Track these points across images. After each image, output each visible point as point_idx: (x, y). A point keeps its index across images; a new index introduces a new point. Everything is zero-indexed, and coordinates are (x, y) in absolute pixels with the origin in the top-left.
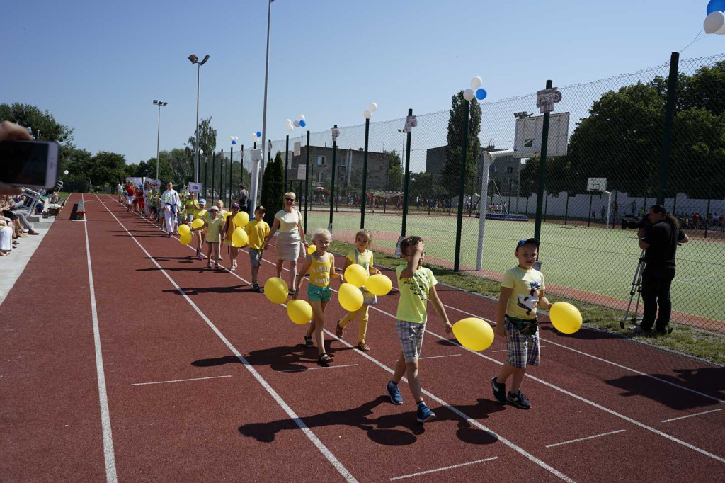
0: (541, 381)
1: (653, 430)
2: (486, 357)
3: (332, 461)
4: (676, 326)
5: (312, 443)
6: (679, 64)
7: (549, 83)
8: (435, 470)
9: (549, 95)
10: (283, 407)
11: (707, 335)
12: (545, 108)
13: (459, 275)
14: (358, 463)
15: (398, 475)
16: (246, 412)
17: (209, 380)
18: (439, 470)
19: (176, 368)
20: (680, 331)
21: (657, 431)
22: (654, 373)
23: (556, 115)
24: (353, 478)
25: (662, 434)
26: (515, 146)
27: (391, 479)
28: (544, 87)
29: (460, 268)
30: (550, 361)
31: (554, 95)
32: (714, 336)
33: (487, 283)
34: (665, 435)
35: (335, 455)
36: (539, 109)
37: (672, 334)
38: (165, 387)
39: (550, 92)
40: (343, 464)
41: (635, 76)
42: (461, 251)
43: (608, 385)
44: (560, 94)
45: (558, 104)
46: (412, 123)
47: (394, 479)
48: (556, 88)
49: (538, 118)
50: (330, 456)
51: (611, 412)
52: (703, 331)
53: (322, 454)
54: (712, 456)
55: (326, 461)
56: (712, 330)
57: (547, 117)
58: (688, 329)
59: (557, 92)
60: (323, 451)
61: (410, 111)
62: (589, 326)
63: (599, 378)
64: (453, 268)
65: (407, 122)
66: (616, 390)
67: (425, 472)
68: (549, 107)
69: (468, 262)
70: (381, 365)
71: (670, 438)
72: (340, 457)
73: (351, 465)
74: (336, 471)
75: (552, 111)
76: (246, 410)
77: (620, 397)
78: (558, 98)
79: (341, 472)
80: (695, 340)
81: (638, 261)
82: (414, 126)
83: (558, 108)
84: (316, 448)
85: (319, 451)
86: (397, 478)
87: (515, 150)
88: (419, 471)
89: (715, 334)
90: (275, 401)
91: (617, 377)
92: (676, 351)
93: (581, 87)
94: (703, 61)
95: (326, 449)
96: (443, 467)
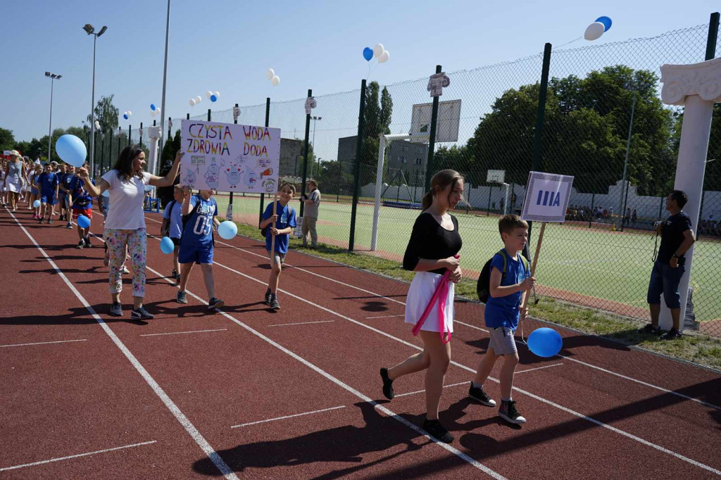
0: (405, 343)
2: (358, 323)
3: (175, 413)
4: (543, 298)
5: (158, 398)
6: (552, 54)
7: (439, 68)
8: (279, 418)
9: (439, 80)
11: (569, 306)
12: (435, 92)
13: (352, 254)
14: (202, 414)
15: (241, 423)
16: (93, 372)
17: (60, 343)
20: (546, 303)
23: (443, 103)
24: (193, 427)
26: (412, 129)
27: (232, 427)
28: (434, 72)
29: (355, 248)
31: (442, 79)
33: (378, 261)
35: (180, 408)
36: (429, 93)
37: (537, 305)
38: (8, 351)
39: (439, 76)
40: (186, 415)
42: (356, 231)
43: (467, 346)
44: (448, 80)
45: (447, 88)
46: (311, 104)
47: (235, 427)
48: (444, 73)
49: (428, 104)
50: (174, 408)
51: (464, 367)
52: (566, 303)
53: (165, 407)
54: (544, 400)
55: (168, 413)
56: (574, 302)
57: (436, 99)
58: (554, 301)
59: (445, 77)
60: (167, 405)
61: (310, 92)
62: (465, 298)
63: (461, 340)
64: (348, 248)
65: (307, 103)
66: (474, 349)
67: (268, 420)
68: (438, 91)
69: (362, 242)
70: (251, 329)
72: (183, 410)
73: (194, 416)
74: (178, 422)
75: (441, 95)
76: (95, 369)
77: (476, 355)
78: (446, 82)
79: (182, 422)
80: (557, 309)
82: (313, 107)
83: (446, 95)
84: (161, 402)
86: (239, 426)
87: (410, 134)
88: (264, 419)
89: (576, 305)
90: (129, 362)
91: (478, 339)
92: (537, 318)
93: (468, 73)
94: (572, 53)
95: (171, 402)
96: (288, 415)
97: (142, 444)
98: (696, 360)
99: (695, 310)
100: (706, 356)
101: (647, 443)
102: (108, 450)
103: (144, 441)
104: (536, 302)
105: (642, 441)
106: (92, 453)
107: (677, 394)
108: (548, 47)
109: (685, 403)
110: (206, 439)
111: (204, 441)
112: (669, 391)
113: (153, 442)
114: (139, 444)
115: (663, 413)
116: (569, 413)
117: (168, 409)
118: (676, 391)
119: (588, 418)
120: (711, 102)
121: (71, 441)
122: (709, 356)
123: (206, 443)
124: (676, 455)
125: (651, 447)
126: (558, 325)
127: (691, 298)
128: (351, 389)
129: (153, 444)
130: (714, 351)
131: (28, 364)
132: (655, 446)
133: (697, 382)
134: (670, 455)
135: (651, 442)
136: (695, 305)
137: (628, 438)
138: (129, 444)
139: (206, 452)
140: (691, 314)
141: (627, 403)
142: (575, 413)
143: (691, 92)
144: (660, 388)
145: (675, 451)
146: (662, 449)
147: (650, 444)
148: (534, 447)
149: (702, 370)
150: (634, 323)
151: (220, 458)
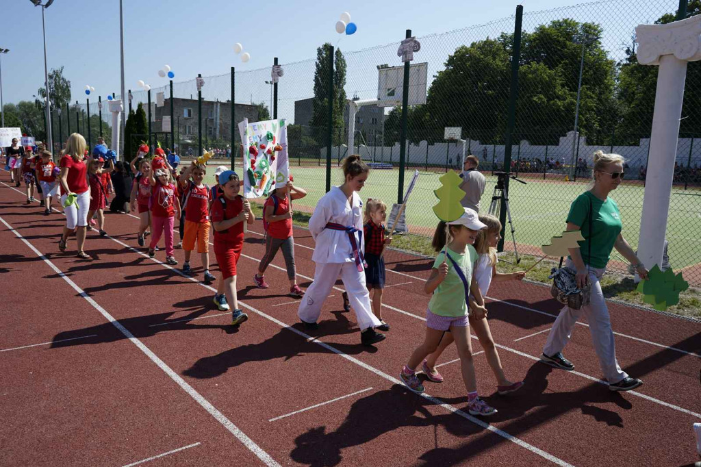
0: (409, 314)
1: (507, 349)
3: (209, 410)
4: (523, 257)
5: (187, 395)
6: (523, 16)
7: (409, 33)
8: (313, 407)
9: (410, 44)
10: (155, 361)
11: (549, 262)
12: (406, 57)
14: (236, 409)
15: (277, 416)
16: (114, 371)
18: (317, 406)
19: (32, 332)
20: (526, 261)
21: (511, 350)
22: (506, 298)
23: (415, 66)
24: (232, 424)
25: (515, 351)
26: (379, 95)
27: (270, 420)
28: (404, 38)
30: (417, 295)
31: (413, 44)
32: (554, 263)
34: (517, 352)
35: (212, 404)
36: (400, 57)
37: (520, 264)
38: (21, 354)
39: (409, 41)
40: (221, 411)
41: (485, 27)
44: (419, 44)
45: (417, 53)
46: (278, 72)
47: (273, 420)
48: (414, 38)
49: (399, 68)
50: (207, 405)
53: (198, 404)
55: (203, 410)
57: (407, 66)
59: (416, 42)
60: (199, 401)
61: (276, 60)
65: (274, 71)
67: (303, 410)
68: (408, 56)
70: (256, 311)
71: (522, 354)
72: (217, 405)
73: (229, 411)
74: (214, 419)
75: (412, 60)
76: (115, 368)
78: (417, 47)
79: (219, 419)
81: (491, 200)
82: (280, 76)
83: (417, 58)
84: (192, 399)
85: (195, 401)
86: (277, 418)
87: (379, 99)
88: (298, 409)
89: (555, 262)
90: (147, 357)
93: (438, 37)
94: (543, 15)
95: (202, 398)
96: (320, 403)
97: (188, 447)
98: (681, 311)
99: (671, 261)
100: (687, 307)
101: (663, 403)
102: (154, 457)
103: (189, 444)
104: (518, 261)
105: (658, 401)
106: (140, 462)
107: (675, 349)
108: (520, 9)
109: (684, 359)
110: (249, 436)
111: (247, 438)
112: (667, 347)
113: (197, 444)
114: (184, 448)
115: (669, 370)
116: (583, 377)
117: (201, 406)
118: (674, 346)
119: (602, 382)
120: (685, 61)
121: (115, 450)
122: (691, 306)
123: (250, 441)
124: (693, 413)
125: (668, 407)
126: (544, 284)
127: (667, 250)
128: (371, 369)
129: (198, 446)
130: (693, 301)
131: (45, 368)
132: (672, 406)
133: (689, 335)
134: (687, 414)
135: (666, 401)
136: (670, 257)
137: (645, 399)
138: (174, 448)
139: (252, 450)
140: (668, 266)
141: (633, 362)
142: (589, 377)
143: (666, 52)
144: (658, 345)
145: (691, 410)
146: (679, 408)
147: (666, 404)
148: (563, 417)
149: (689, 322)
150: (613, 276)
151: (268, 456)
